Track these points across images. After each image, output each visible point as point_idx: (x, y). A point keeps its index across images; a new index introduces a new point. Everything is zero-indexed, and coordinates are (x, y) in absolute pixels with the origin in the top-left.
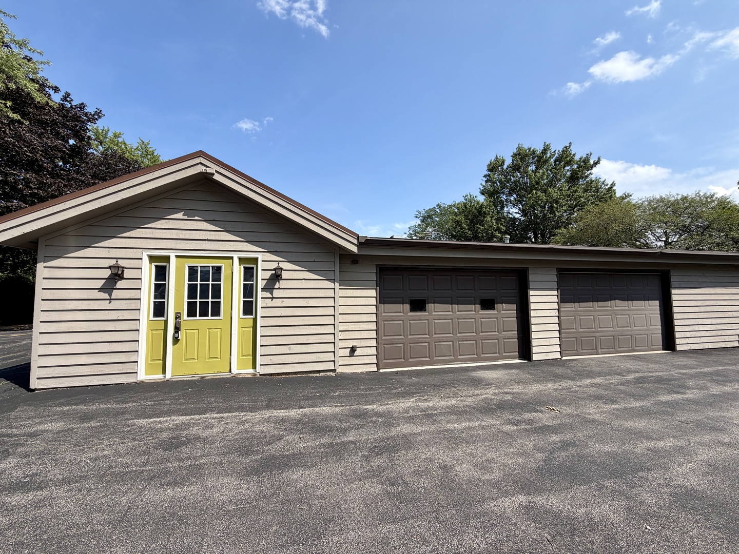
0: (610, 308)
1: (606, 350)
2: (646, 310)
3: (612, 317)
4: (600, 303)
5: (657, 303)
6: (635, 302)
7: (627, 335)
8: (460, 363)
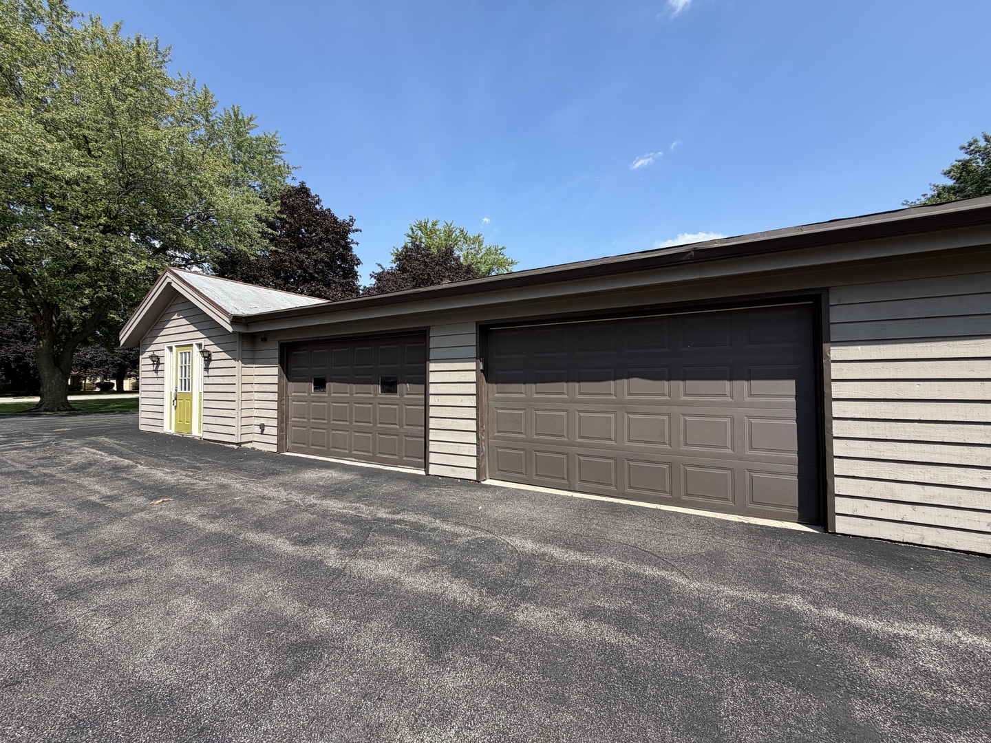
0: (614, 397)
1: (593, 486)
2: (739, 405)
3: (616, 417)
4: (586, 386)
5: (790, 386)
6: (692, 385)
7: (661, 463)
8: (354, 460)
